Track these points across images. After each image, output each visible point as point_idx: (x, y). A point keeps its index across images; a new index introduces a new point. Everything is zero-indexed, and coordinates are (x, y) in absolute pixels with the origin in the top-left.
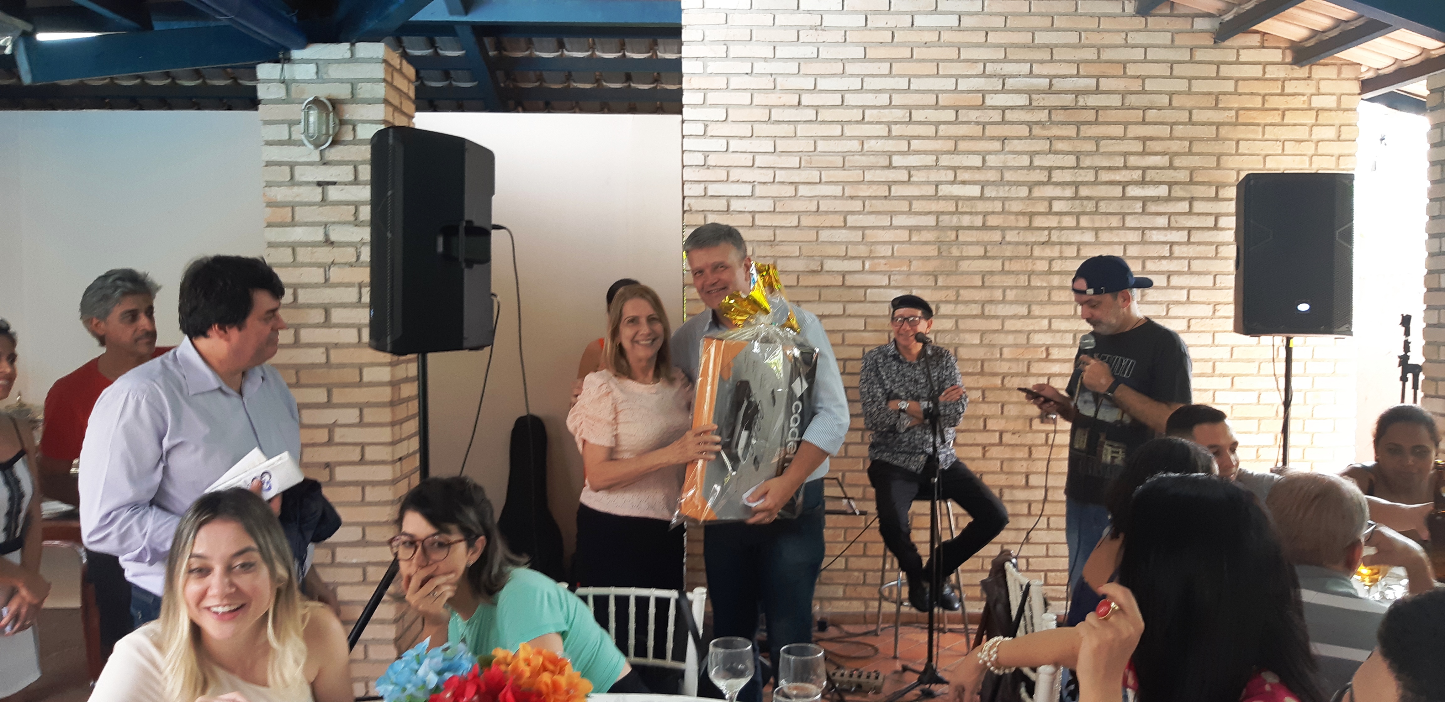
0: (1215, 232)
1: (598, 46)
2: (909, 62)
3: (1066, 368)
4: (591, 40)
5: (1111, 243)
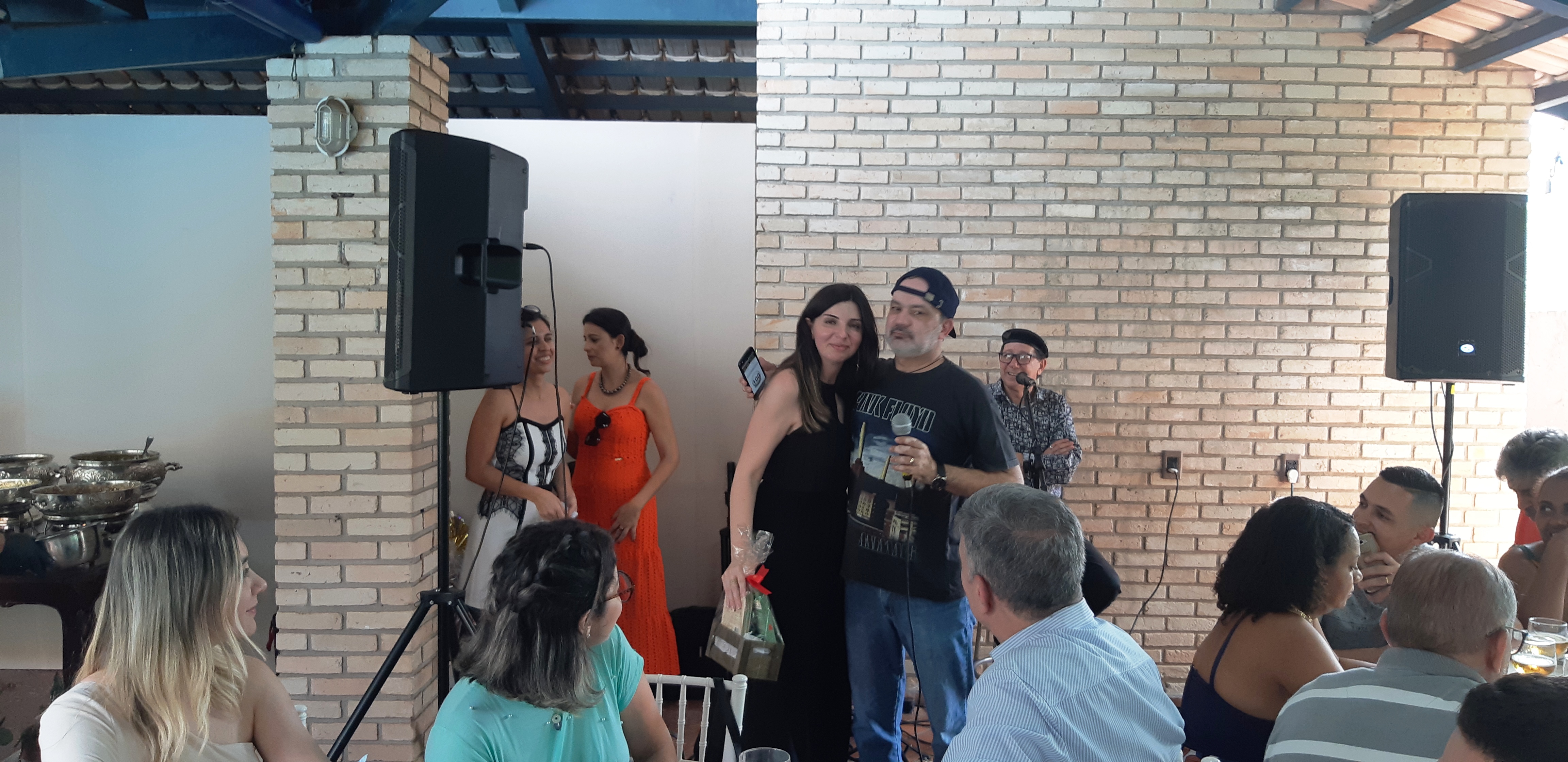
0: (1365, 261)
1: (668, 47)
2: (1015, 64)
3: (1192, 415)
4: (660, 40)
5: (1244, 273)
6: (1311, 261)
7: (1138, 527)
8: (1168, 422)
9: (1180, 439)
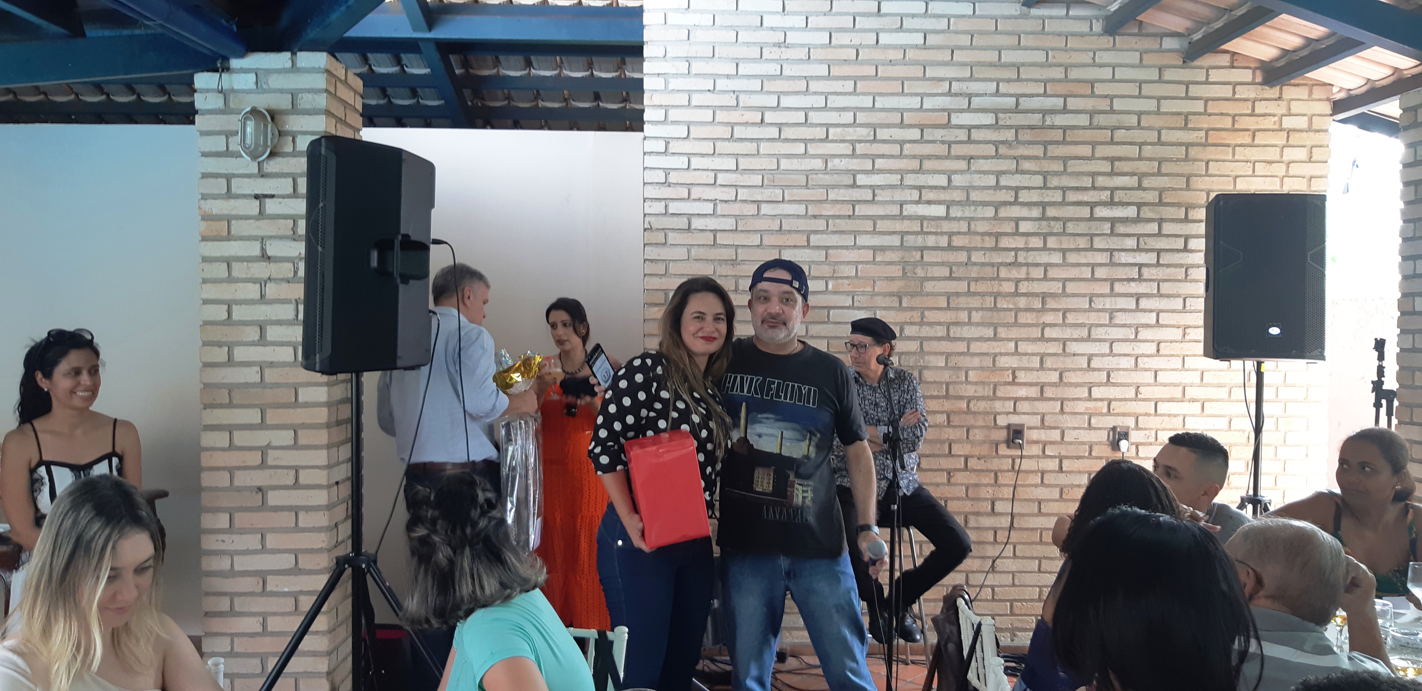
0: (1185, 254)
1: (565, 64)
2: (874, 80)
3: (1034, 392)
4: (558, 58)
5: (1079, 265)
6: (1137, 254)
7: (987, 493)
8: (1012, 398)
9: (1024, 413)
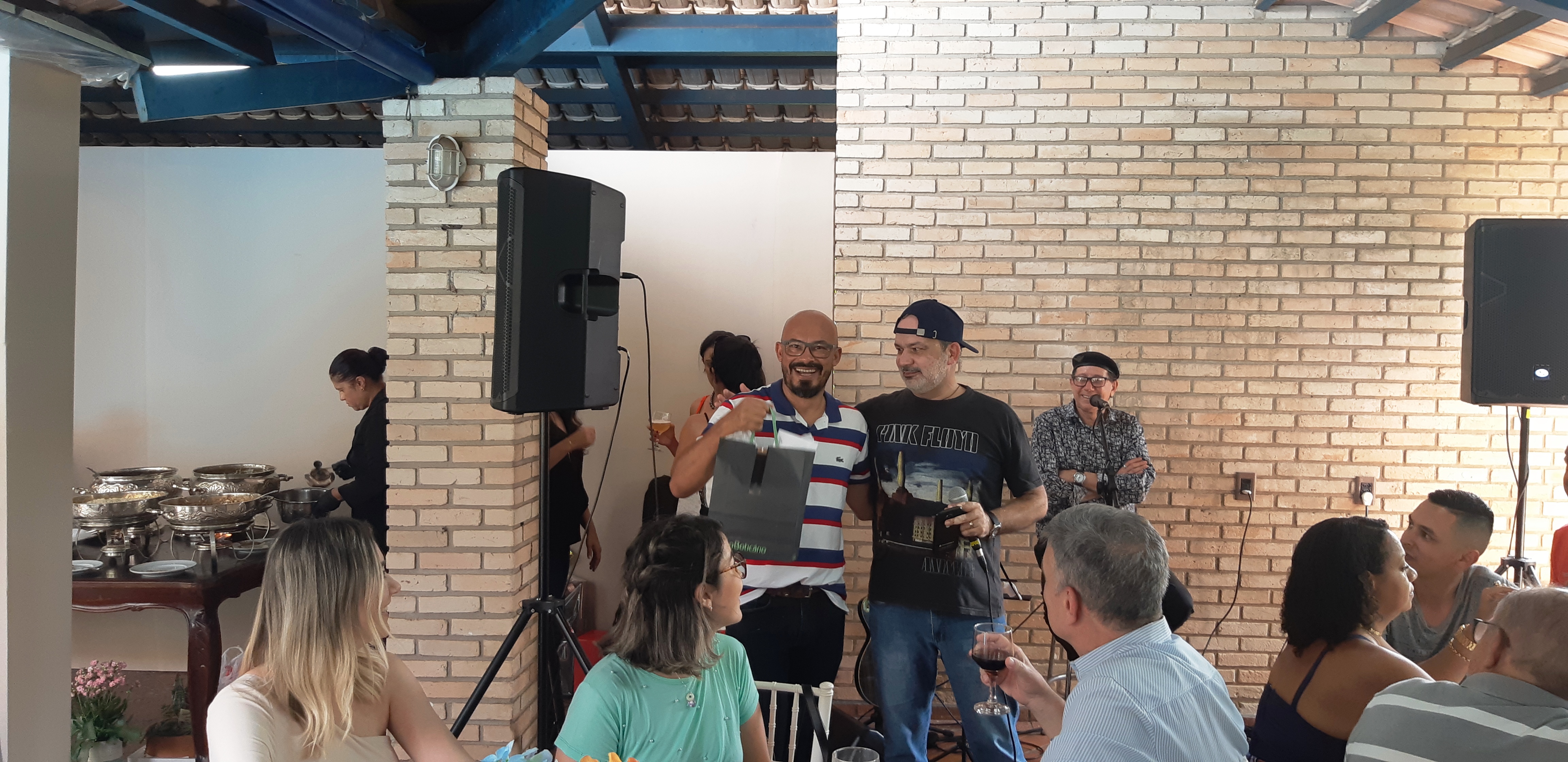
0: (1440, 285)
1: (749, 77)
2: (1089, 92)
3: (1265, 437)
4: (741, 70)
5: (1318, 296)
6: (1385, 285)
7: (1211, 548)
8: (1241, 444)
9: (1254, 461)
